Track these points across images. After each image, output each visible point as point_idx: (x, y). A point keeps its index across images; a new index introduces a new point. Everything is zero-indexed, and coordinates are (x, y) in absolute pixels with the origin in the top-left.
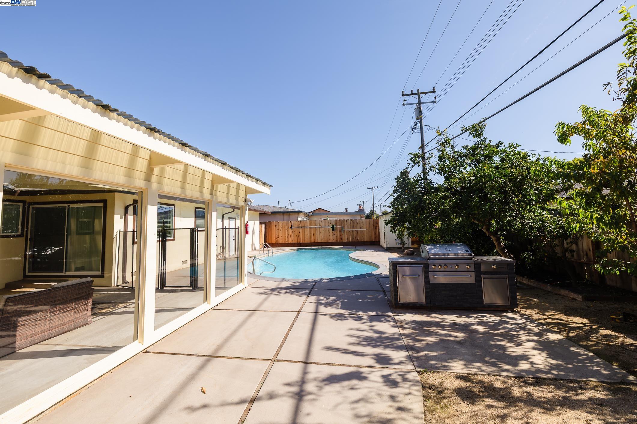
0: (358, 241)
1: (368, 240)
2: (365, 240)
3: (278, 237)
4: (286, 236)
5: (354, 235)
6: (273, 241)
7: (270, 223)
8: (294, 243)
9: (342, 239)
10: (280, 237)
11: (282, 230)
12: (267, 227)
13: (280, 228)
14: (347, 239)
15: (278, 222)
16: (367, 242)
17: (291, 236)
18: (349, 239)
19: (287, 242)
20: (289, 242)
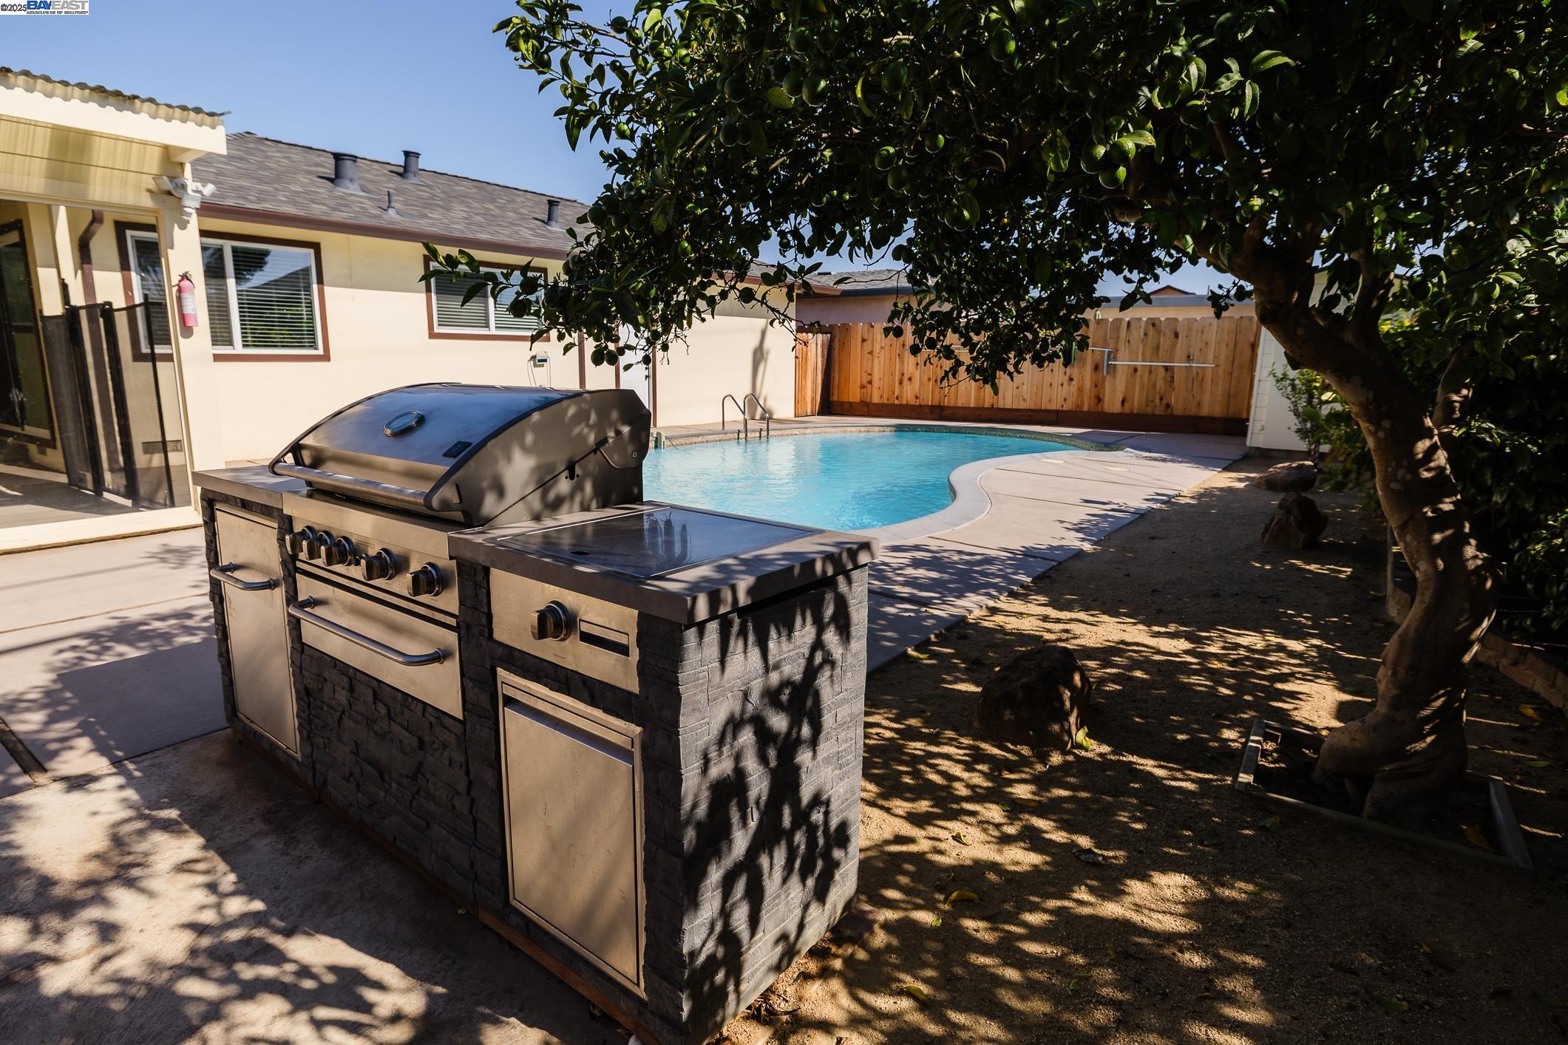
0: (1172, 416)
1: (1218, 411)
2: (1205, 411)
3: (870, 382)
4: (894, 380)
5: (1154, 387)
6: (853, 395)
7: (846, 328)
8: (921, 406)
9: (1099, 400)
10: (876, 383)
11: (882, 355)
12: (836, 344)
13: (877, 349)
14: (1123, 402)
15: (872, 327)
16: (1211, 419)
17: (910, 379)
18: (1133, 400)
19: (896, 402)
20: (905, 402)
